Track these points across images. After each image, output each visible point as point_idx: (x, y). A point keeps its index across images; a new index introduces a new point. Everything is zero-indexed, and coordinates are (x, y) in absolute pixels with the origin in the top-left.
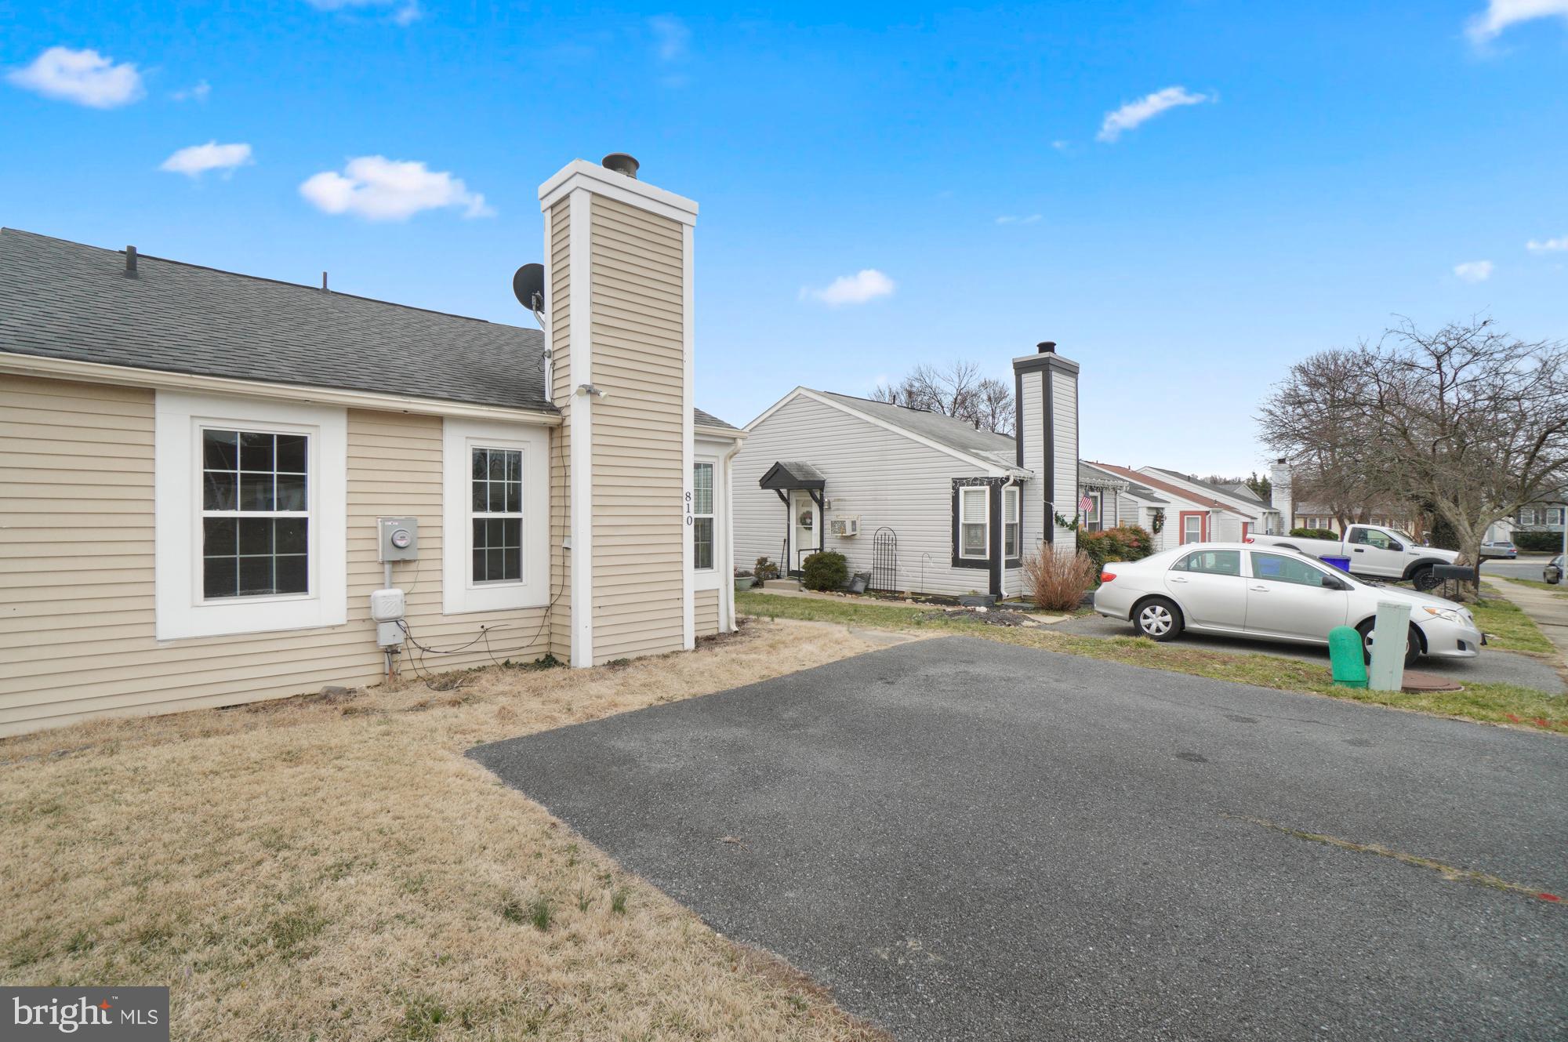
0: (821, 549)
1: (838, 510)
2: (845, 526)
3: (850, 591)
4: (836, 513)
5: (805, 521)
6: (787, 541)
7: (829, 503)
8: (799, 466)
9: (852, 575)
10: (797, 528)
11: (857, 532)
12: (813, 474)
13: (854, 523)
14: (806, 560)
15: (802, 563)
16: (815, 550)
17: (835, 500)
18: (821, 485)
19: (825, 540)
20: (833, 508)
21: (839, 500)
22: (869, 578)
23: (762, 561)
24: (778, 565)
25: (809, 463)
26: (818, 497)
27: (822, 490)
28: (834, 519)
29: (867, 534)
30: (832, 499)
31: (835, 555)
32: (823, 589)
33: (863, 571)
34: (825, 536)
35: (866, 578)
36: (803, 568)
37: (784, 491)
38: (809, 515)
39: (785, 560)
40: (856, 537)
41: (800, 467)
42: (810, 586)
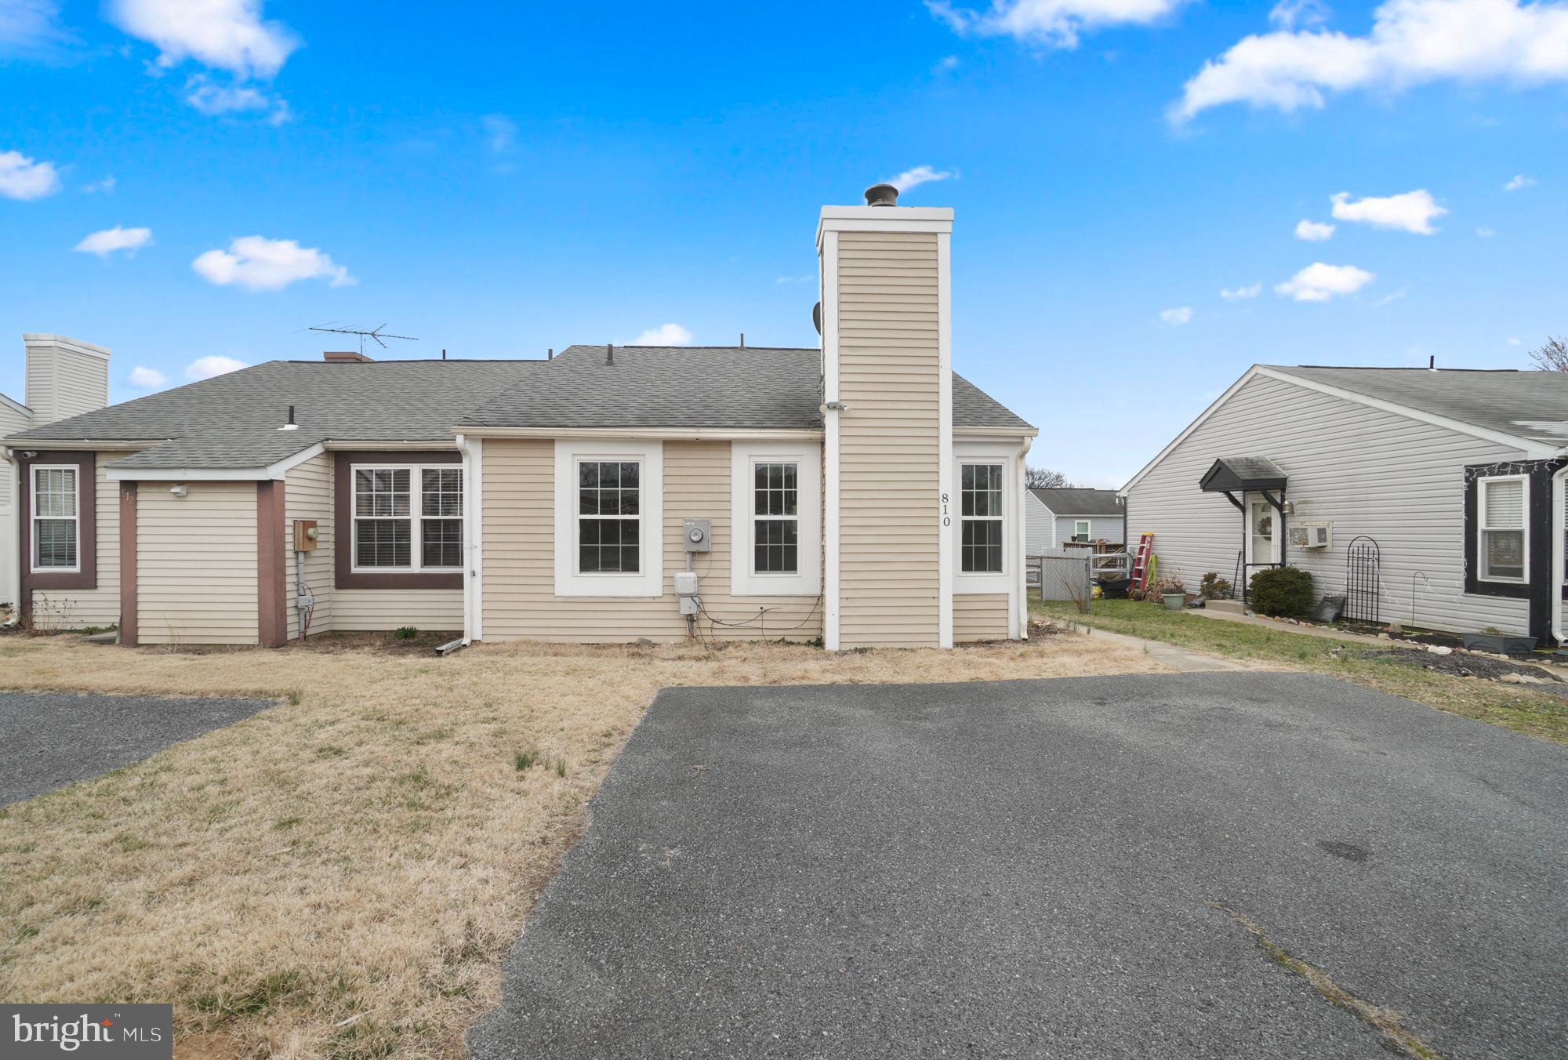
0: (1283, 564)
1: (1303, 514)
2: (1306, 535)
3: (1315, 619)
4: (1301, 519)
5: (1264, 527)
6: (1243, 554)
7: (1291, 505)
8: (1252, 461)
9: (1320, 598)
10: (1254, 539)
11: (1328, 543)
12: (1270, 470)
13: (1322, 532)
14: (1254, 577)
15: (1249, 581)
16: (1273, 565)
17: (1300, 503)
18: (1281, 484)
19: (1288, 554)
20: (1297, 512)
21: (1305, 502)
22: (1344, 604)
23: (1210, 578)
24: (1231, 582)
25: (1268, 458)
26: (1279, 500)
27: (1283, 490)
28: (1298, 525)
29: (1338, 545)
30: (1295, 502)
31: (1295, 572)
32: (1272, 613)
33: (1335, 594)
34: (1288, 548)
35: (1341, 603)
36: (1251, 586)
37: (1238, 495)
38: (1267, 522)
39: (1240, 577)
40: (1327, 550)
41: (1250, 464)
42: (1258, 610)
